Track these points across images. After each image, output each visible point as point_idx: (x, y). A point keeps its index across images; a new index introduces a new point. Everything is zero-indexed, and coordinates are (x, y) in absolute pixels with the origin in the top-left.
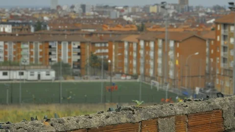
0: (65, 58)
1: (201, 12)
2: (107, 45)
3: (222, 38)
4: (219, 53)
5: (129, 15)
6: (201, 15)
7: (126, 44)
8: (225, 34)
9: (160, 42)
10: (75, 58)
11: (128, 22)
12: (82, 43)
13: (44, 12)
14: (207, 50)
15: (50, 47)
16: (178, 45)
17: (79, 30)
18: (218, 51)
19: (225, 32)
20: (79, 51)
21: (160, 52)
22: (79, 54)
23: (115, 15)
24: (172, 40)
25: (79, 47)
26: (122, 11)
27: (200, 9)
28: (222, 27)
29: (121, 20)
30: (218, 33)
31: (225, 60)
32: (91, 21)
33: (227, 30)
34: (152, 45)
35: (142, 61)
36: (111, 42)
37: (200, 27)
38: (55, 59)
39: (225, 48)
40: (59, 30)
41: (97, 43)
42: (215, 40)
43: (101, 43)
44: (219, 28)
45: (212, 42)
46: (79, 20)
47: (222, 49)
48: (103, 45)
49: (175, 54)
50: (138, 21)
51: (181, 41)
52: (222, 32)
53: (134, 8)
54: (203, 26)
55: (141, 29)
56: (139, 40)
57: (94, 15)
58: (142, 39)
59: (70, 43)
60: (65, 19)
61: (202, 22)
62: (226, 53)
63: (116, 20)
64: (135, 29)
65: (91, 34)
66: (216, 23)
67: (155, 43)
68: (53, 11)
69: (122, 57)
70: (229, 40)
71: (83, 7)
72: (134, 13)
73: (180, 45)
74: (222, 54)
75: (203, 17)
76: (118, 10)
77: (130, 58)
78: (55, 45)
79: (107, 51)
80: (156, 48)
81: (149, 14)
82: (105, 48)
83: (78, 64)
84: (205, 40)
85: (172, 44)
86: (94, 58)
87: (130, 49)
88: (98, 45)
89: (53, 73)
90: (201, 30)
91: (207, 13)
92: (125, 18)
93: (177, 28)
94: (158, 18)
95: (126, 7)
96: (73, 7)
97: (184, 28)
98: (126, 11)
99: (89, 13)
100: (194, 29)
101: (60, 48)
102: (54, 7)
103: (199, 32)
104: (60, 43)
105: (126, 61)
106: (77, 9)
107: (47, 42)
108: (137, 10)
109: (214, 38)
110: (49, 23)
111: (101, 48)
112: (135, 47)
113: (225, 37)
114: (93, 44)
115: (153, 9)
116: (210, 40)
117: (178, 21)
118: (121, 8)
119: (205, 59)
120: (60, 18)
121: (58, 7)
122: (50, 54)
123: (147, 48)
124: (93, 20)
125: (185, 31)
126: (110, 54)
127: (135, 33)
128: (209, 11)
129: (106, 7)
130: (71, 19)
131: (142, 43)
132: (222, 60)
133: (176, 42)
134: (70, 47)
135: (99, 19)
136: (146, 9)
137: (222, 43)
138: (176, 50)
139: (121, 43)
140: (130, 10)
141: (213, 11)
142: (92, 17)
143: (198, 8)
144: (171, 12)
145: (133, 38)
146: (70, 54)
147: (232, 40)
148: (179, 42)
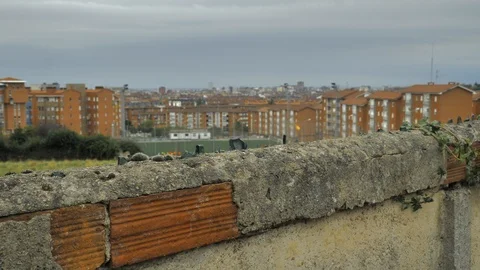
0: (218, 124)
1: (313, 91)
2: (247, 114)
3: (327, 108)
5: (263, 93)
6: (313, 93)
7: (260, 114)
8: (330, 106)
9: (284, 112)
10: (225, 124)
11: (262, 98)
12: (229, 113)
13: (204, 92)
14: (317, 117)
15: (207, 116)
16: (296, 114)
17: (227, 104)
18: (324, 118)
19: (329, 104)
20: (227, 118)
21: (284, 118)
22: (228, 121)
23: (253, 93)
24: (292, 110)
25: (228, 116)
26: (258, 91)
27: (312, 89)
28: (327, 100)
29: (257, 97)
30: (324, 105)
31: (329, 124)
32: (236, 98)
33: (331, 103)
34: (278, 114)
35: (271, 125)
36: (249, 112)
37: (312, 101)
38: (211, 125)
39: (329, 116)
40: (214, 104)
42: (322, 110)
44: (325, 101)
45: (320, 111)
46: (228, 97)
47: (327, 116)
48: (244, 114)
49: (294, 120)
50: (269, 97)
51: (299, 111)
52: (327, 104)
53: (266, 89)
54: (314, 101)
55: (271, 103)
56: (269, 111)
57: (239, 94)
58: (271, 110)
59: (221, 113)
60: (219, 96)
61: (314, 98)
62: (330, 119)
63: (254, 97)
64: (267, 103)
65: (236, 107)
66: (323, 98)
67: (281, 113)
68: (210, 92)
69: (257, 123)
70: (332, 110)
71: (231, 88)
72: (266, 92)
73: (298, 114)
74: (327, 119)
76: (255, 90)
77: (263, 123)
78: (211, 115)
79: (247, 118)
80: (281, 116)
81: (277, 93)
82: (246, 116)
83: (227, 128)
84: (315, 110)
85: (292, 113)
86: (238, 124)
87: (263, 117)
88: (241, 114)
89: (209, 135)
90: (313, 103)
91: (317, 92)
92: (260, 95)
93: (296, 102)
94: (282, 95)
95: (261, 88)
96: (223, 88)
97: (301, 102)
98: (261, 91)
99: (235, 92)
100: (309, 103)
101: (214, 117)
102: (210, 89)
103: (311, 105)
104: (214, 113)
105: (260, 125)
106: (227, 90)
107: (205, 113)
108: (268, 90)
109: (321, 108)
110: (207, 100)
111: (243, 116)
112: (266, 115)
113: (329, 108)
114: (237, 114)
115: (280, 89)
117: (297, 97)
118: (257, 89)
119: (315, 123)
120: (215, 96)
121: (214, 88)
122: (207, 121)
123: (275, 116)
124: (238, 97)
125: (301, 104)
126: (249, 120)
127: (266, 105)
128: (318, 90)
129: (247, 88)
130: (222, 96)
131: (271, 113)
132: (327, 124)
133: (295, 112)
134: (221, 116)
135: (242, 96)
136: (275, 89)
137: (327, 112)
138: (295, 117)
139: (257, 113)
140: (263, 90)
141: (321, 90)
142: (237, 95)
143: (310, 88)
144: (291, 91)
145: (265, 109)
146: (221, 121)
147: (334, 110)
148: (297, 111)
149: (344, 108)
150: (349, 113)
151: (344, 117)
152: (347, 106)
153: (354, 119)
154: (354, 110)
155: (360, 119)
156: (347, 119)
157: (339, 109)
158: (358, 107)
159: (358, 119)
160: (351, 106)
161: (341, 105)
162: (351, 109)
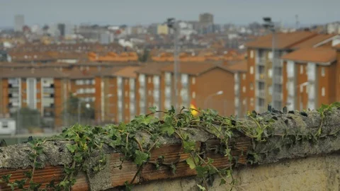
0: (32, 102)
1: (232, 32)
2: (94, 82)
3: (257, 70)
4: (253, 91)
5: (128, 38)
6: (231, 36)
7: (119, 81)
8: (261, 64)
9: (168, 77)
10: (47, 102)
11: (126, 49)
12: (57, 79)
13: (5, 36)
14: (236, 87)
15: (10, 86)
16: (194, 81)
17: (53, 61)
18: (252, 88)
19: (260, 61)
20: (52, 91)
21: (168, 91)
22: (52, 96)
23: (107, 38)
24: (184, 73)
25: (52, 86)
26: (118, 32)
27: (231, 29)
28: (257, 53)
29: (115, 46)
30: (250, 62)
31: (261, 101)
32: (72, 49)
33: (264, 58)
34: (156, 81)
35: (142, 105)
36: (98, 77)
37: (229, 55)
38: (17, 104)
39: (261, 84)
40: (24, 61)
41: (80, 79)
42: (247, 72)
43: (84, 79)
44: (252, 55)
45: (244, 76)
46: (54, 46)
47: (257, 85)
48: (88, 82)
49: (190, 94)
50: (140, 46)
51: (197, 74)
52: (257, 61)
53: (135, 28)
55: (144, 58)
56: (138, 74)
57: (77, 40)
58: (143, 73)
59: (38, 80)
60: (36, 45)
61: (232, 47)
62: (262, 91)
63: (109, 45)
64: (135, 58)
65: (71, 67)
66: (249, 49)
67: (161, 79)
68: (17, 35)
69: (115, 99)
70: (267, 72)
71: (62, 28)
72: (135, 35)
73: (197, 81)
74: (257, 93)
75: (235, 39)
76: (111, 31)
77: (126, 100)
78: (17, 83)
79: (93, 91)
80: (162, 87)
81: (157, 36)
82: (90, 86)
83: (51, 111)
85: (185, 79)
86: (74, 101)
87: (126, 88)
88: (80, 83)
89: (12, 125)
90: (230, 58)
91: (241, 35)
92: (122, 43)
93: (196, 55)
94: (166, 42)
95: (124, 27)
96: (46, 28)
97: (206, 56)
98: (124, 33)
99: (70, 36)
100: (221, 57)
101: (24, 87)
102: (19, 28)
103: (226, 62)
104: (24, 79)
105: (120, 105)
106: (53, 31)
107: (5, 79)
108: (139, 31)
109: (245, 69)
110: (10, 51)
111: (84, 87)
112: (132, 84)
113: (261, 68)
114: (73, 80)
115: (163, 30)
116: (240, 73)
117: (199, 46)
118: (116, 28)
119: (233, 100)
120: (27, 44)
121: (26, 28)
122: (10, 96)
123: (149, 86)
124: (76, 46)
125: (208, 60)
126: (97, 94)
127: (134, 64)
128: (243, 31)
129: (95, 27)
130: (43, 45)
131: (142, 79)
132: (257, 101)
133: (190, 76)
134: (39, 86)
135: (84, 44)
136: (152, 29)
137: (257, 77)
138: (191, 88)
139: (113, 79)
140: (129, 31)
141: (249, 32)
142: (74, 42)
143: (227, 27)
144: (188, 33)
145: (129, 71)
146: (39, 96)
147: (271, 73)
148: (195, 76)
149: (291, 69)
150: (300, 78)
151: (291, 88)
152: (297, 65)
153: (311, 91)
154: (311, 74)
155: (323, 93)
156: (297, 91)
157: (281, 70)
158: (318, 66)
159: (318, 91)
160: (305, 64)
161: (285, 63)
162: (305, 71)
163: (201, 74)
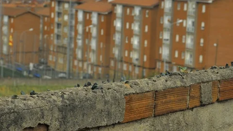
3: (56, 15)
4: (53, 30)
8: (59, 11)
14: (41, 26)
16: (12, 20)
18: (52, 28)
19: (59, 9)
24: (6, 15)
28: (57, 4)
30: (52, 10)
31: (58, 37)
33: (61, 7)
37: (33, 3)
39: (59, 25)
42: (49, 17)
44: (53, 5)
45: (46, 19)
47: (56, 26)
49: (9, 29)
51: (15, 16)
52: (57, 9)
54: (36, 3)
62: (59, 30)
70: (63, 18)
73: (14, 21)
74: (56, 30)
84: (39, 17)
85: (6, 19)
93: (10, 3)
97: (17, 4)
100: (27, 5)
103: (33, 9)
109: (48, 14)
113: (59, 14)
116: (44, 16)
119: (39, 35)
125: (17, 7)
132: (55, 37)
133: (10, 17)
137: (56, 20)
138: (10, 26)
147: (66, 18)
148: (13, 17)
149: (80, 16)
150: (87, 22)
151: (80, 28)
152: (85, 13)
153: (94, 32)
154: (95, 19)
155: (102, 33)
156: (84, 30)
157: (74, 16)
158: (99, 15)
159: (99, 32)
160: (90, 13)
161: (77, 11)
162: (90, 17)
163: (17, 16)
